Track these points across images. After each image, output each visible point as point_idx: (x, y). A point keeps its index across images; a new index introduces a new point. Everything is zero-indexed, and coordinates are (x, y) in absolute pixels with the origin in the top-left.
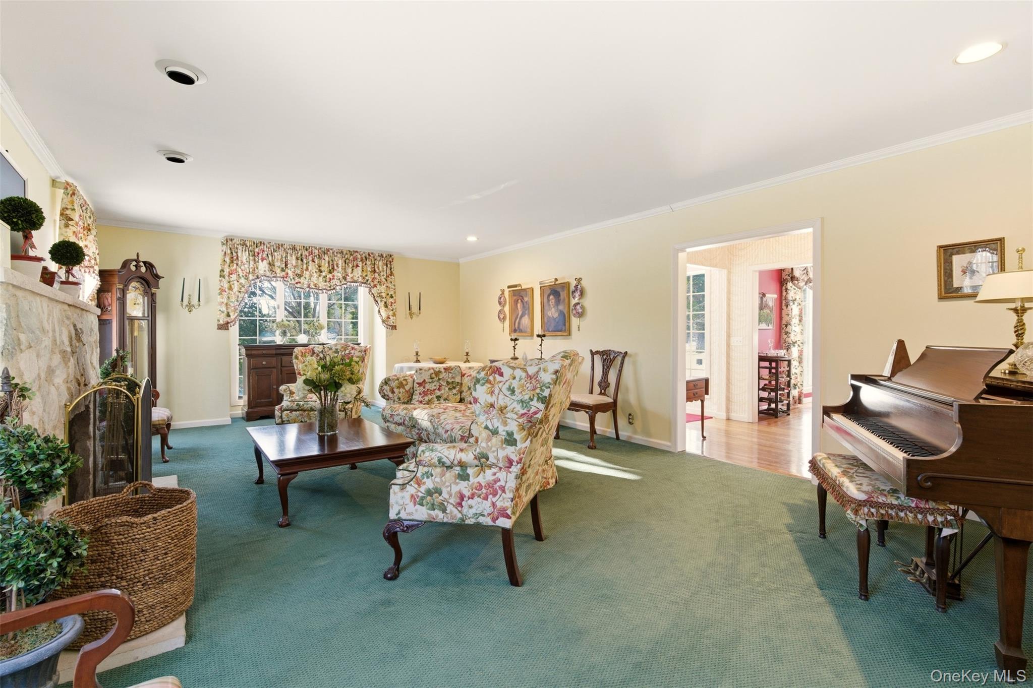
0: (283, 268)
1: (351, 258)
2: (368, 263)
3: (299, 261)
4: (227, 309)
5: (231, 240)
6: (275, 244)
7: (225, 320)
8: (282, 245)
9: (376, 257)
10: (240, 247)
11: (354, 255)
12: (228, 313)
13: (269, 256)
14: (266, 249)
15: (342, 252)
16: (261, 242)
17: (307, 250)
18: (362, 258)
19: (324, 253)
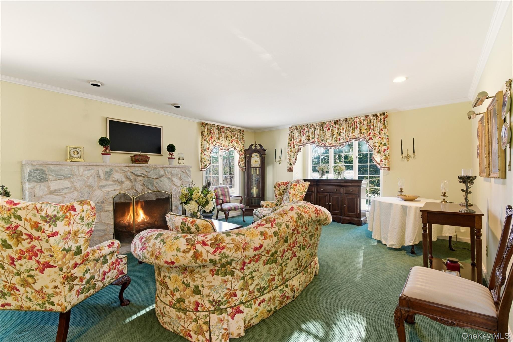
0: (313, 137)
1: (353, 122)
2: (365, 123)
3: (322, 131)
4: (290, 161)
5: (292, 127)
6: (309, 124)
7: (289, 167)
8: (313, 124)
9: (371, 118)
10: (295, 130)
11: (355, 120)
12: (291, 163)
13: (307, 131)
14: (306, 128)
15: (346, 120)
16: (303, 125)
17: (325, 124)
18: (361, 121)
19: (335, 123)
